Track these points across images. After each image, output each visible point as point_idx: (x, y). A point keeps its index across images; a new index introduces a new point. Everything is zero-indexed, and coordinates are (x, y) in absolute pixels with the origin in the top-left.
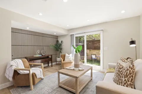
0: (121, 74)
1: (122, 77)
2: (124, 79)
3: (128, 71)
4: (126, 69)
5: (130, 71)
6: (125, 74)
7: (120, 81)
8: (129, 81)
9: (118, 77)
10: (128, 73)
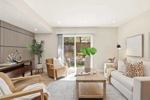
0: (135, 69)
1: (137, 71)
2: (138, 73)
3: (140, 66)
4: (138, 65)
5: (141, 66)
6: (138, 68)
7: (135, 75)
8: (142, 73)
9: (132, 72)
10: (141, 67)
